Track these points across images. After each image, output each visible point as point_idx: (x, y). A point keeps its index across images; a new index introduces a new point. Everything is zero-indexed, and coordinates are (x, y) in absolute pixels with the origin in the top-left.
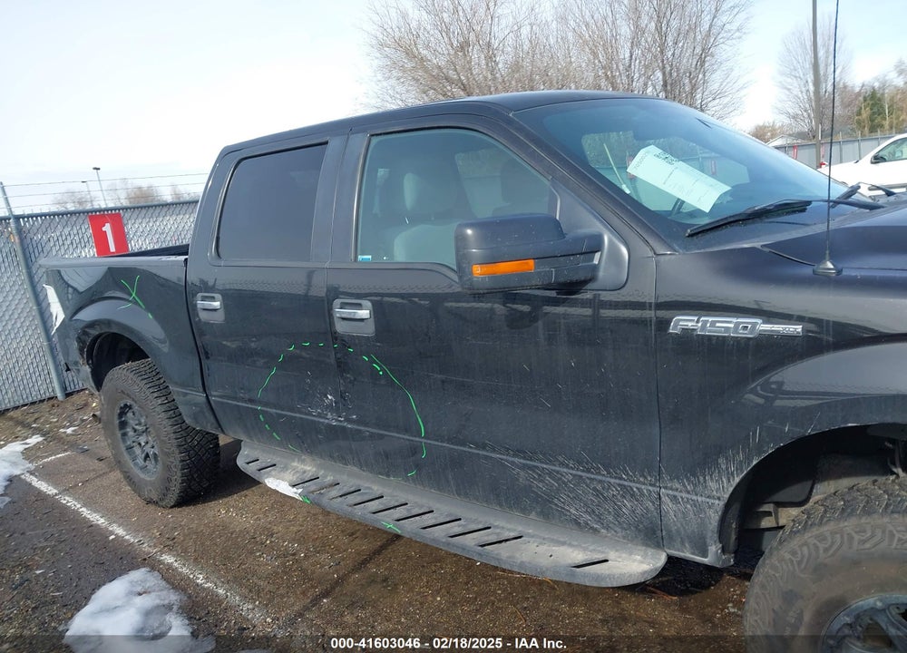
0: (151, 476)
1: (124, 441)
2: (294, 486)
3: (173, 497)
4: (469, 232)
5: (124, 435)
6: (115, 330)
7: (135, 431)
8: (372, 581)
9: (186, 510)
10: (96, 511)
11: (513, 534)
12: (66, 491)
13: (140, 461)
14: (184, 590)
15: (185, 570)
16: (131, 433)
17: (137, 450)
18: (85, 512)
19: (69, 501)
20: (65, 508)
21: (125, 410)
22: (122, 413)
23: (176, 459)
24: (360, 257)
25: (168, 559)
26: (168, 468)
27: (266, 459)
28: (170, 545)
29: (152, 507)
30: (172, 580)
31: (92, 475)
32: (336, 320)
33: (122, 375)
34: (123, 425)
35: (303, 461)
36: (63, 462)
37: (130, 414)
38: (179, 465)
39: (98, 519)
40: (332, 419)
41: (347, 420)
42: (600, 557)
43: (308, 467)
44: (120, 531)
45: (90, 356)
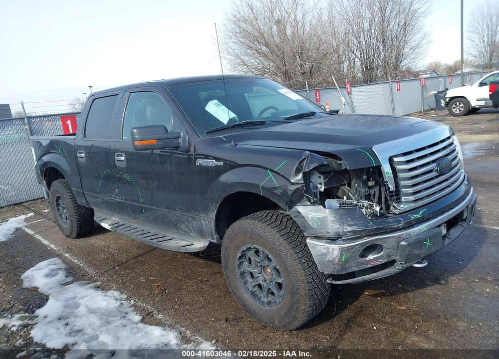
0: (66, 226)
1: (58, 212)
2: (110, 226)
3: (74, 234)
4: (135, 130)
5: (58, 209)
6: (52, 166)
7: (63, 207)
8: (137, 262)
9: (81, 240)
10: (47, 240)
11: (171, 238)
12: (38, 233)
13: (64, 220)
14: (68, 264)
15: (71, 259)
16: (61, 209)
17: (63, 216)
18: (42, 240)
19: (38, 236)
20: (36, 238)
21: (58, 198)
22: (57, 200)
23: (75, 218)
24: (123, 138)
25: (67, 255)
26: (72, 222)
27: (104, 216)
28: (69, 250)
29: (68, 238)
30: (65, 261)
31: (50, 227)
32: (116, 161)
33: (56, 184)
34: (58, 205)
35: (115, 217)
36: (39, 223)
37: (60, 201)
38: (76, 220)
39: (46, 242)
40: (118, 199)
41: (122, 199)
42: (191, 243)
43: (116, 219)
44: (53, 246)
45: (45, 177)
